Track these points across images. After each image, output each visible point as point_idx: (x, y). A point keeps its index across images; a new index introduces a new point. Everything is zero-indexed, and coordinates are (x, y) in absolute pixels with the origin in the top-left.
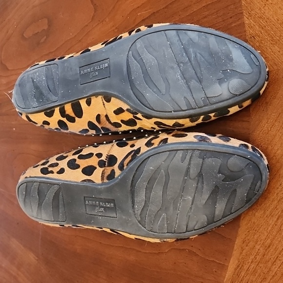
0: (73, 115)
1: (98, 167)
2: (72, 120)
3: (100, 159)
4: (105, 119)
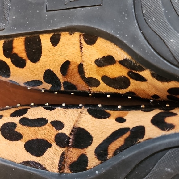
0: (23, 55)
1: (54, 144)
2: (20, 63)
3: (60, 131)
4: (76, 70)
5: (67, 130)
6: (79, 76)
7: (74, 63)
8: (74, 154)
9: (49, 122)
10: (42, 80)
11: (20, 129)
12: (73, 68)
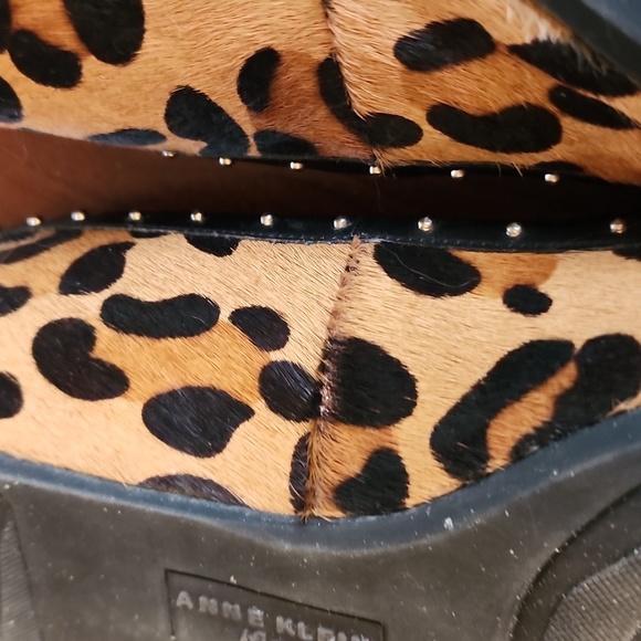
5: (303, 351)
6: (322, 112)
7: (300, 58)
8: (347, 450)
9: (224, 316)
10: (163, 128)
11: (111, 346)
12: (296, 80)
